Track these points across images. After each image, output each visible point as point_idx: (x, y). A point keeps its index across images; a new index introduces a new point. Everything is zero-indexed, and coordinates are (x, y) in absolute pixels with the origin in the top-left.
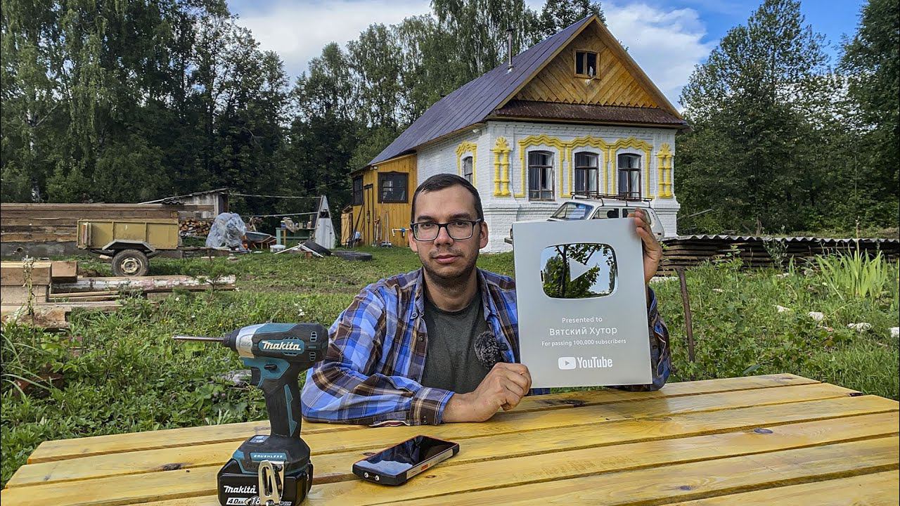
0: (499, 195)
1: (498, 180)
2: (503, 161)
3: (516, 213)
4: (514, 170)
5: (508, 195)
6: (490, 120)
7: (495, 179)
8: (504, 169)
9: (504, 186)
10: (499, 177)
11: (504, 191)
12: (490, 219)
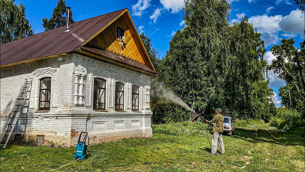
0: (78, 105)
1: (77, 94)
2: (81, 82)
3: (86, 117)
4: (86, 88)
5: (83, 105)
6: (76, 52)
7: (76, 94)
8: (81, 86)
9: (81, 98)
10: (78, 92)
11: (80, 102)
12: (71, 122)
